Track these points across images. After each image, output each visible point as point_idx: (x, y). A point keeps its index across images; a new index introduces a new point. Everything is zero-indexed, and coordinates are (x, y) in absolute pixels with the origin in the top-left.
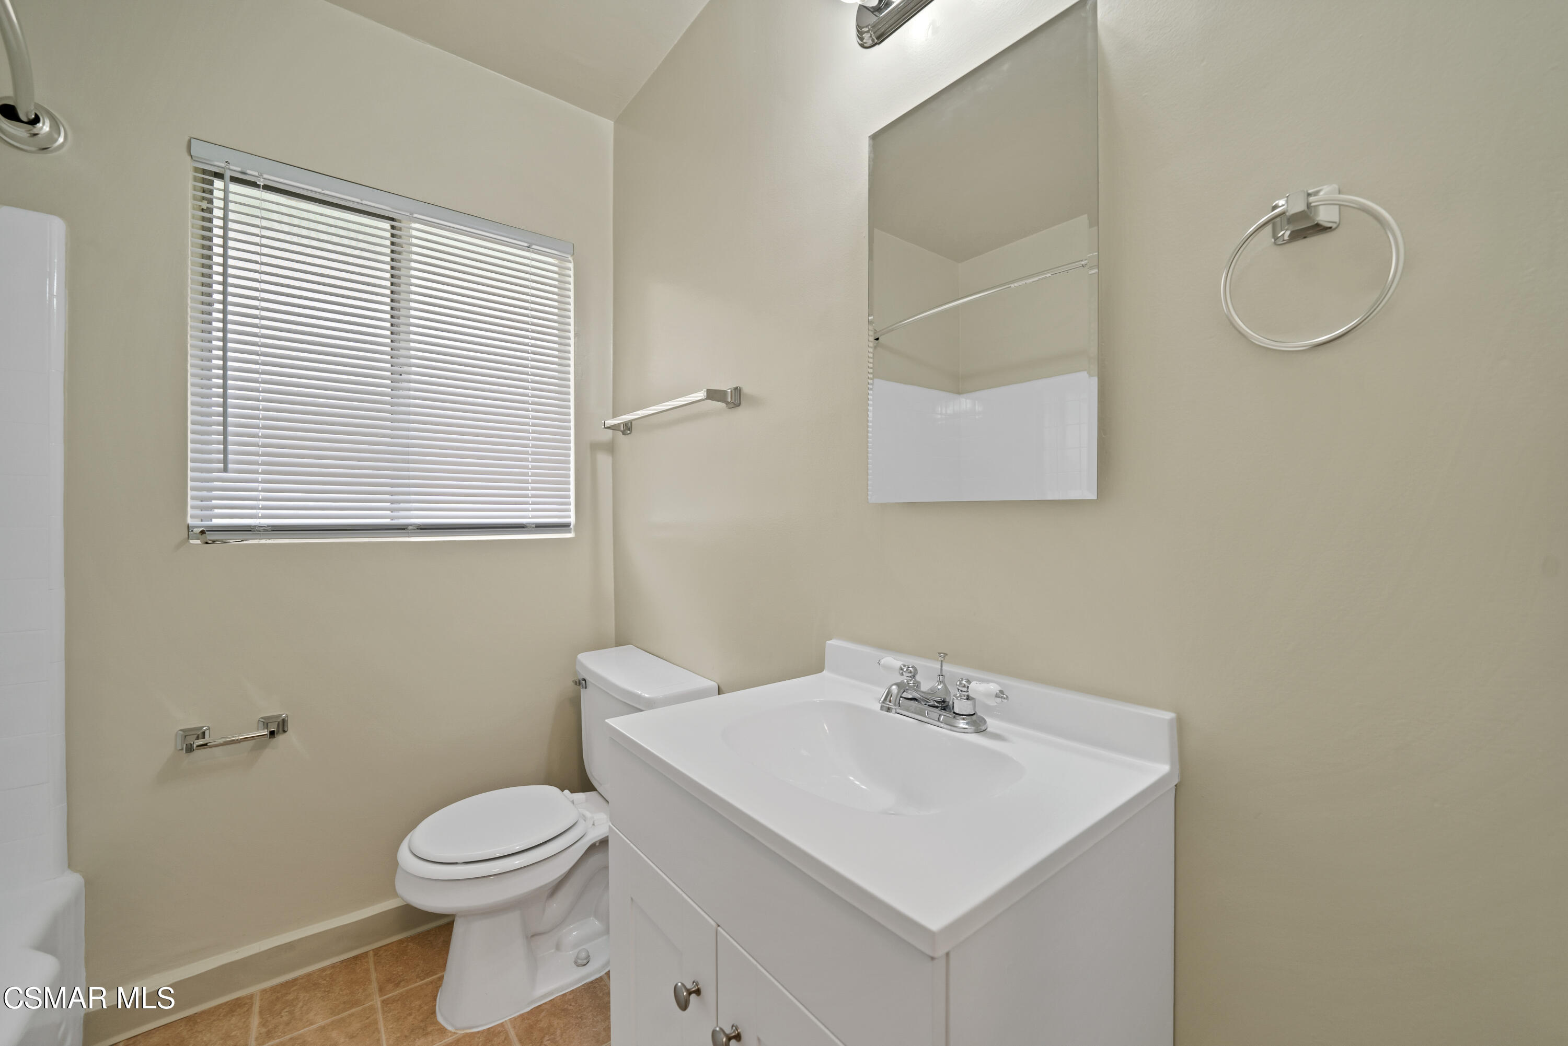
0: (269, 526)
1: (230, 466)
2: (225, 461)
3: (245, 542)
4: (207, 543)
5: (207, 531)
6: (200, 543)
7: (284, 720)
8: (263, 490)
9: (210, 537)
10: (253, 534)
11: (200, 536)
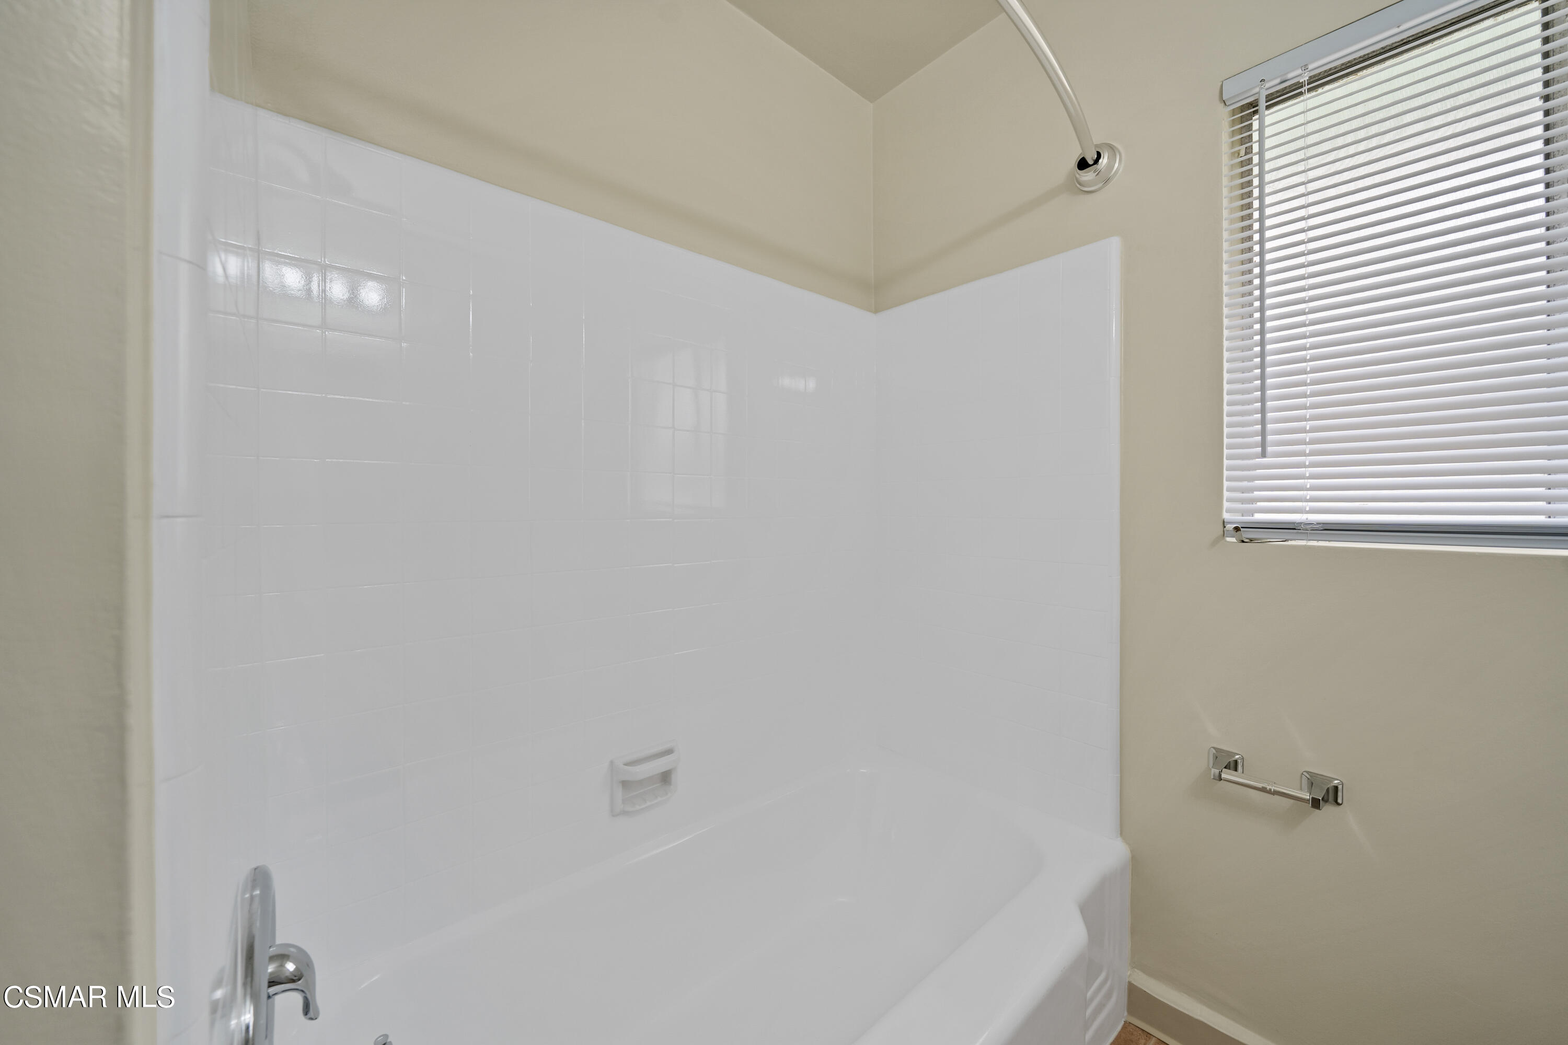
0: (1318, 524)
1: (1270, 449)
2: (1263, 445)
3: (1290, 543)
4: (1243, 542)
5: (1242, 528)
6: (1236, 541)
7: (1336, 788)
8: (1312, 477)
9: (1246, 534)
10: (1298, 533)
11: (1234, 532)
